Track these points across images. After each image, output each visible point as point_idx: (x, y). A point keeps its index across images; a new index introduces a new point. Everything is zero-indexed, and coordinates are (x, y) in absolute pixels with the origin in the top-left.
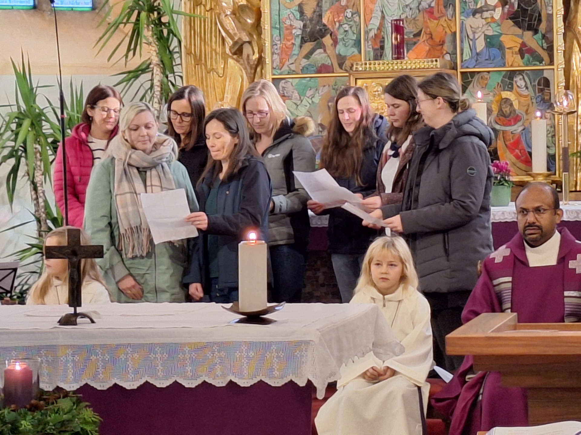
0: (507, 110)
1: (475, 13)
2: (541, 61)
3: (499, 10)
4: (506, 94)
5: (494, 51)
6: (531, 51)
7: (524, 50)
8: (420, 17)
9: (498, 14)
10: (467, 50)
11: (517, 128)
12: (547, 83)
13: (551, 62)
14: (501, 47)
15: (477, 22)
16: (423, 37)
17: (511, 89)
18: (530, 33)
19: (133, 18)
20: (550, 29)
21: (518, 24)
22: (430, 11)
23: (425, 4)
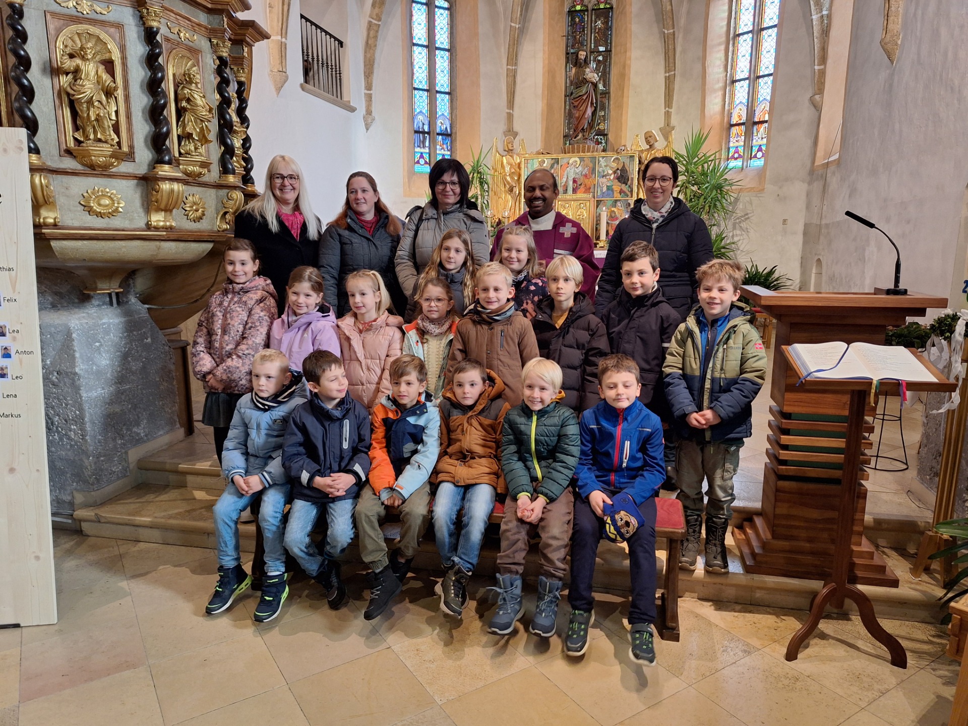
0: (613, 215)
1: (603, 177)
2: (628, 196)
3: (613, 176)
4: (613, 209)
5: (610, 192)
6: (624, 192)
7: (621, 192)
8: (582, 178)
9: (612, 177)
10: (599, 191)
11: (617, 222)
13: (632, 197)
14: (612, 190)
15: (604, 180)
16: (582, 186)
17: (615, 207)
18: (624, 185)
20: (632, 184)
21: (619, 181)
22: (586, 176)
23: (584, 173)
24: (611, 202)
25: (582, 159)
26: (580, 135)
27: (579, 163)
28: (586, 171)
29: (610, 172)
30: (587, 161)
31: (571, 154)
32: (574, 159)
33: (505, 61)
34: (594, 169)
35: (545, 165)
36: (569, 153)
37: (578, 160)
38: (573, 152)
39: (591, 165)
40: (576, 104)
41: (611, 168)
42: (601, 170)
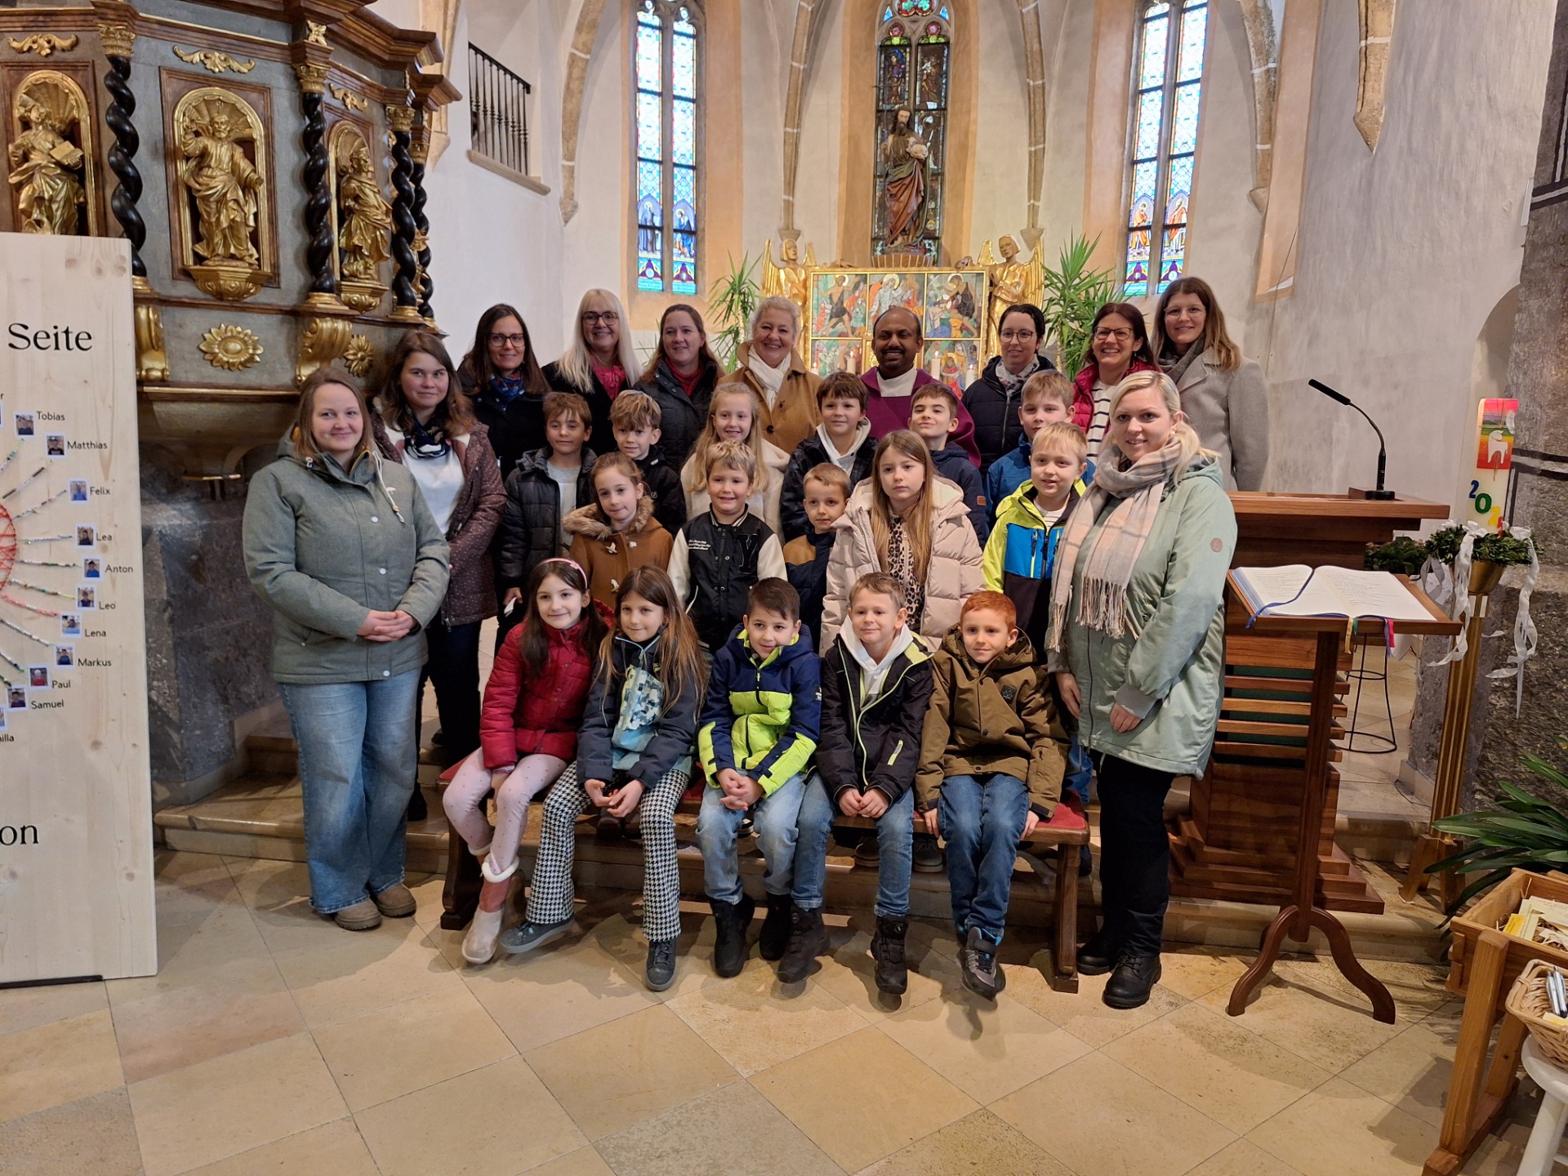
0: (950, 364)
1: (935, 304)
2: (972, 335)
3: (950, 303)
4: (950, 354)
5: (945, 328)
6: (967, 329)
7: (963, 328)
8: (901, 306)
9: (949, 305)
10: (928, 328)
11: (956, 375)
12: (975, 348)
13: (979, 336)
14: (949, 326)
15: (936, 309)
17: (954, 352)
18: (967, 318)
19: (729, 298)
20: (980, 316)
21: (960, 312)
22: (908, 302)
23: (905, 298)
24: (947, 344)
25: (902, 276)
26: (900, 239)
27: (898, 282)
28: (908, 295)
29: (946, 297)
30: (911, 280)
31: (885, 269)
32: (891, 276)
33: (781, 119)
34: (920, 294)
35: (845, 284)
36: (882, 266)
37: (896, 277)
38: (889, 266)
39: (917, 286)
40: (894, 191)
41: (948, 292)
42: (931, 293)
